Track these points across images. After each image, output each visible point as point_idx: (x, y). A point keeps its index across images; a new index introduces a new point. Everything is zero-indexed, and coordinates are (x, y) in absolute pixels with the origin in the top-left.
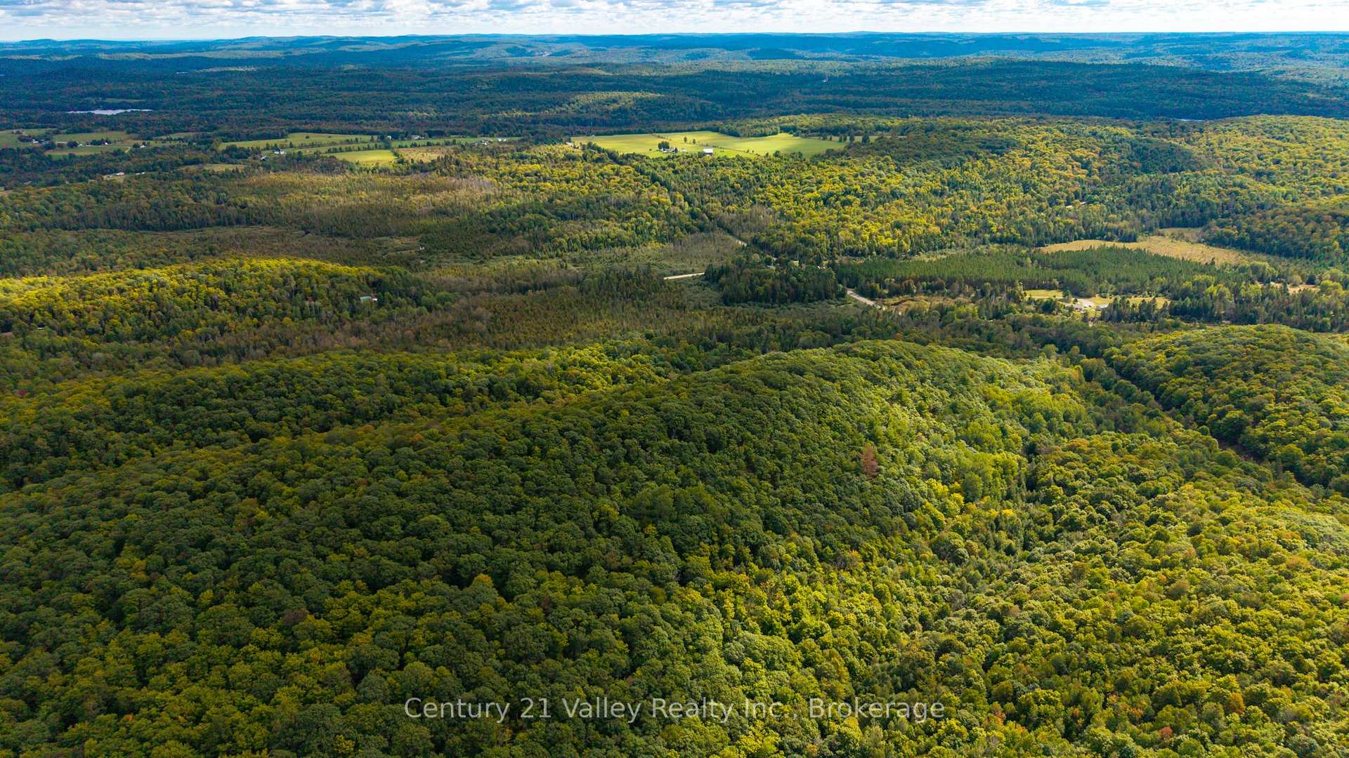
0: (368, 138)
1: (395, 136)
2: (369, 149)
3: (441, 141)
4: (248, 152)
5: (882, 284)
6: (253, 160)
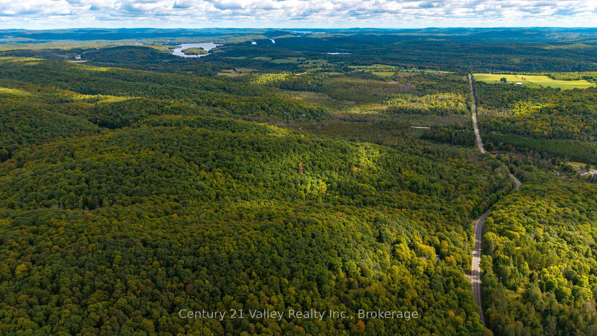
0: (394, 67)
1: (405, 68)
2: (389, 71)
3: (418, 71)
4: (350, 69)
5: (496, 144)
6: (349, 73)
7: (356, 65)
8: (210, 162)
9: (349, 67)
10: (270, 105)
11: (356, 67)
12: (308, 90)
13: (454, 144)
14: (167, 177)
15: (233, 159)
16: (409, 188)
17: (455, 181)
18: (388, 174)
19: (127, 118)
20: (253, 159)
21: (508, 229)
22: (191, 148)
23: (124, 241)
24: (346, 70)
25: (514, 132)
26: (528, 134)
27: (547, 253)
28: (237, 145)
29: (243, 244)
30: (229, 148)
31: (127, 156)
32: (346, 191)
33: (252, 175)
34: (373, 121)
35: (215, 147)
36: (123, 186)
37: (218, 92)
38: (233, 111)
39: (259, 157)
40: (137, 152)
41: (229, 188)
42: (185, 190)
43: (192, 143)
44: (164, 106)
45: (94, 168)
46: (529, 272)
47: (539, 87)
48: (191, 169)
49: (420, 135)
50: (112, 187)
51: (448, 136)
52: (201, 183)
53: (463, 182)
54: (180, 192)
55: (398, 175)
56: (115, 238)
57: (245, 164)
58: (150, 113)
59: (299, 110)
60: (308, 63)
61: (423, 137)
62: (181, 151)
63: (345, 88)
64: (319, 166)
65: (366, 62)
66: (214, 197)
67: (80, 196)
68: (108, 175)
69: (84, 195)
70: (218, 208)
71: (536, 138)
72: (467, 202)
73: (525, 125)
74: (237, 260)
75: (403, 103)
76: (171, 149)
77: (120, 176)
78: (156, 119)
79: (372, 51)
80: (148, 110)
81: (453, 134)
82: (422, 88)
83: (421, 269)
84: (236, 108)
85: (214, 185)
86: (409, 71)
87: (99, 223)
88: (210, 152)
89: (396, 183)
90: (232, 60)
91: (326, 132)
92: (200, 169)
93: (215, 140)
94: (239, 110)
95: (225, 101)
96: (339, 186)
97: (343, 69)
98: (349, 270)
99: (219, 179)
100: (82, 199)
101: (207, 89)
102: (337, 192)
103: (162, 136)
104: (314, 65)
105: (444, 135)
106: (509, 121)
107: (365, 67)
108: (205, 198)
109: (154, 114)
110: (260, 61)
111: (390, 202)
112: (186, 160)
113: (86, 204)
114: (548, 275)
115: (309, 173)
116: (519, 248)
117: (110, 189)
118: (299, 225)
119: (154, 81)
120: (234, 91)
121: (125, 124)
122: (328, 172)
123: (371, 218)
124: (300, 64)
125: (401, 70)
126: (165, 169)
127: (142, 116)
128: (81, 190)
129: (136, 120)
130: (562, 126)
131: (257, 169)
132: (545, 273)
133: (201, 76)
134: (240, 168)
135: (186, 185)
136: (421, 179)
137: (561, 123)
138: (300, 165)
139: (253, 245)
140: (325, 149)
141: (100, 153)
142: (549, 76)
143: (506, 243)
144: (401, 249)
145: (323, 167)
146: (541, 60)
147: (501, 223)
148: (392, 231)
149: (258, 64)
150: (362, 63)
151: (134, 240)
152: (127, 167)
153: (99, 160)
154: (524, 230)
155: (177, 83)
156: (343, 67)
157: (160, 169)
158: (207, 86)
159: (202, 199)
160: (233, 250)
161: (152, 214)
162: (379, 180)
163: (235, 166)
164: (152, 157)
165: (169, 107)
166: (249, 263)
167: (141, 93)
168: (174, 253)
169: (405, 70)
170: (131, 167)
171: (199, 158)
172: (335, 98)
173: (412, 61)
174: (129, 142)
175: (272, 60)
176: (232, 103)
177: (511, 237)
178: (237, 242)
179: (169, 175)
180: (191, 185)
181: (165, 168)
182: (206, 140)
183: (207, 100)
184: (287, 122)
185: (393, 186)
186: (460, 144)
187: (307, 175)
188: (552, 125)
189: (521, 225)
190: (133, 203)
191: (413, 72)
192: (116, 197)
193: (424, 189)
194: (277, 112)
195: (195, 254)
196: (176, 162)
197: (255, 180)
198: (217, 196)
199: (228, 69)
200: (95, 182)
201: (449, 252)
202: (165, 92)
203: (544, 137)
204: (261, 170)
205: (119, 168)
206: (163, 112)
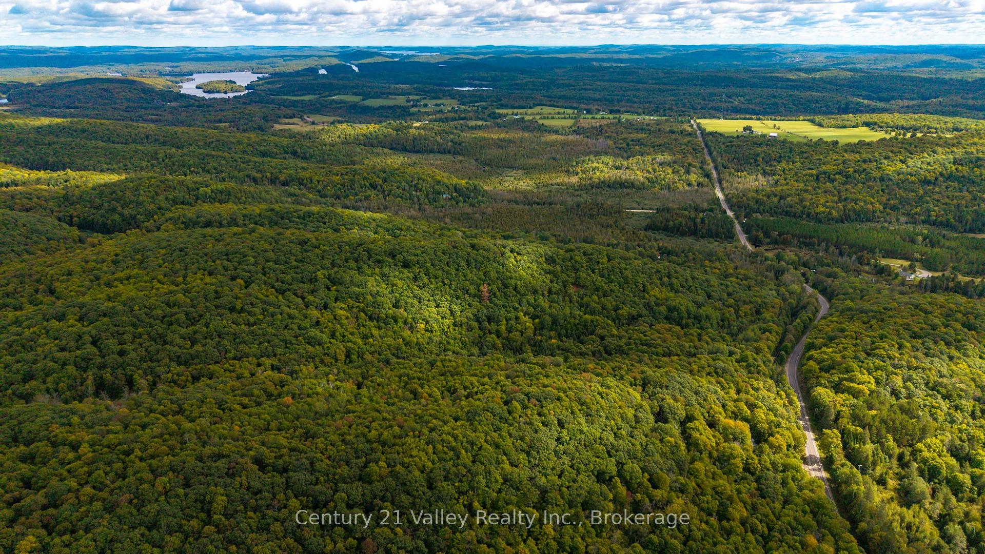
0: (570, 111)
1: (589, 112)
2: (565, 118)
3: (611, 116)
4: (500, 116)
5: (767, 235)
6: (499, 121)
7: (507, 107)
8: (322, 292)
9: (497, 111)
10: (385, 181)
11: (510, 111)
12: (439, 152)
13: (702, 237)
14: (249, 324)
15: (363, 285)
16: (666, 318)
17: (731, 301)
18: (628, 295)
19: (133, 213)
20: (399, 283)
21: (846, 380)
22: (282, 267)
23: (222, 464)
24: (494, 116)
25: (787, 213)
26: (808, 215)
27: (918, 417)
28: (365, 258)
29: (445, 449)
30: (353, 264)
31: (164, 289)
32: (566, 330)
33: (402, 310)
34: (563, 203)
35: (327, 263)
36: (168, 347)
37: (285, 158)
38: (319, 191)
39: (408, 278)
40: (181, 279)
41: (365, 337)
42: (286, 347)
43: (283, 258)
44: (198, 189)
45: (105, 315)
46: (897, 451)
47: (805, 141)
48: (289, 307)
49: (645, 223)
50: (146, 350)
51: (690, 223)
52: (313, 332)
53: (745, 303)
54: (279, 351)
55: (644, 298)
56: (200, 459)
57: (386, 292)
58: (175, 202)
59: (437, 187)
60: (426, 105)
61: (648, 228)
62: (264, 274)
63: (500, 147)
64: (515, 289)
65: (522, 103)
66: (343, 357)
67: (85, 371)
68: (135, 326)
69: (95, 370)
70: (360, 379)
71: (820, 222)
72: (764, 336)
73: (802, 201)
74: (444, 484)
75: (602, 171)
76: (244, 270)
77: (160, 328)
78: (190, 213)
79: (526, 85)
80: (170, 197)
81: (699, 220)
82: (624, 145)
83: (739, 462)
84: (325, 187)
85: (337, 334)
86: (596, 116)
87: (157, 431)
88: (319, 273)
89: (645, 312)
90: (291, 101)
91: (492, 224)
92: (307, 306)
93: (324, 251)
94: (330, 191)
95: (302, 174)
96: (555, 322)
97: (489, 115)
98: (631, 479)
99: (344, 321)
100: (91, 378)
101: (264, 154)
102: (553, 333)
103: (220, 246)
104: (438, 108)
105: (684, 222)
106: (776, 196)
107: (523, 111)
108: (328, 359)
109: (183, 203)
110: (342, 102)
111: (649, 345)
112: (276, 290)
113: (101, 387)
114: (926, 454)
115: (499, 302)
116: (874, 412)
117: (144, 353)
118: (530, 405)
119: (164, 143)
120: (312, 156)
121: (130, 224)
122: (531, 298)
123: (635, 379)
124: (413, 106)
125: (583, 116)
126: (242, 310)
127: (160, 208)
128: (87, 359)
129: (150, 215)
130: (856, 201)
131: (410, 300)
132: (921, 451)
133: (245, 131)
134: (379, 299)
135: (288, 338)
136: (683, 302)
137: (853, 196)
138: (482, 288)
139: (463, 451)
140: (519, 258)
141: (109, 285)
142: (812, 121)
143: (851, 405)
144: (698, 430)
145: (522, 290)
146: (791, 96)
147: (834, 371)
148: (676, 400)
149: (340, 108)
150: (517, 104)
151: (240, 460)
152: (168, 310)
153: (109, 299)
154: (873, 381)
155: (208, 145)
156: (487, 112)
157: (232, 309)
158: (262, 148)
159: (322, 362)
160: (430, 464)
161: (246, 400)
162: (616, 309)
163: (369, 297)
164: (213, 287)
165: (208, 190)
166: (465, 487)
167: (144, 164)
168: (322, 479)
169: (590, 116)
170: (176, 309)
171: (301, 285)
172: (488, 165)
173: (595, 100)
174: (161, 262)
175: (363, 100)
176: (316, 178)
177: (856, 394)
178: (434, 447)
179: (252, 320)
180: (296, 337)
181: (242, 308)
182: (307, 251)
183: (269, 175)
184: (420, 209)
185: (640, 316)
186: (711, 237)
187: (497, 305)
188: (840, 201)
189: (865, 372)
190: (196, 379)
191: (603, 118)
192: (160, 370)
193: (689, 318)
194: (399, 191)
195: (364, 479)
196: (261, 296)
197: (410, 320)
198: (348, 355)
199: (291, 118)
200: (112, 344)
201: (770, 428)
202: (192, 162)
203: (833, 219)
204: (416, 302)
205: (154, 313)
206: (197, 199)
